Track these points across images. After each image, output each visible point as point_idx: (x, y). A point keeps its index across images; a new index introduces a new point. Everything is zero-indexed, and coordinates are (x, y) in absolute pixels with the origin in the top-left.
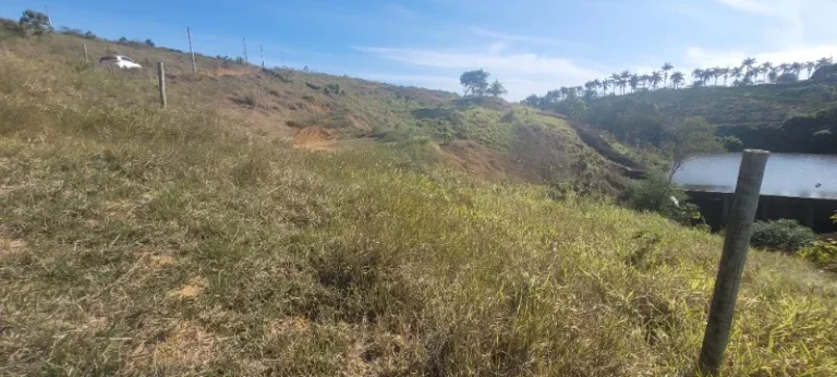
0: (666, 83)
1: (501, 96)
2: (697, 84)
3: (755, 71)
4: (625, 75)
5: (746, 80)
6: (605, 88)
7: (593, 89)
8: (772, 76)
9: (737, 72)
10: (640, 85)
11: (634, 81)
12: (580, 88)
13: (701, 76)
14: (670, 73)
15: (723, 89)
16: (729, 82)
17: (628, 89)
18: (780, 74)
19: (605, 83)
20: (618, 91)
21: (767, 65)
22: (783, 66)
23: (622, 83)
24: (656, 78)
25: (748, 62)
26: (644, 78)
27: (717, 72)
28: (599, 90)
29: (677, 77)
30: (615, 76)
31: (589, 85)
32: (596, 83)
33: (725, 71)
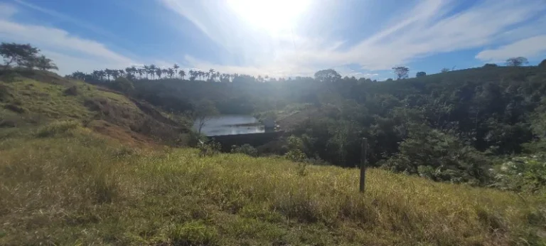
0: (176, 75)
2: (192, 79)
3: (214, 76)
4: (153, 67)
5: (212, 78)
6: (141, 74)
7: (132, 74)
8: (221, 78)
9: (208, 74)
10: (163, 76)
11: (159, 72)
12: (122, 72)
13: (193, 74)
14: (179, 70)
15: (204, 82)
17: (156, 77)
18: (223, 78)
19: (140, 71)
20: (150, 77)
21: (218, 73)
22: (224, 75)
23: (152, 72)
24: (171, 72)
26: (165, 71)
27: (201, 73)
28: (137, 75)
29: (182, 73)
30: (145, 67)
31: (128, 70)
32: (133, 69)
33: (203, 74)
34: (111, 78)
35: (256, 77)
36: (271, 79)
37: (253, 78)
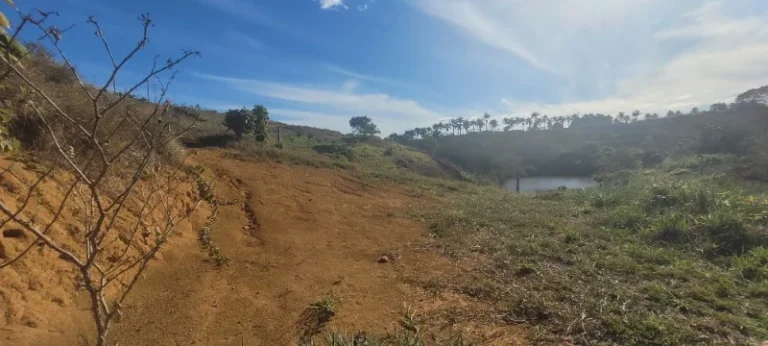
0: (487, 127)
1: (377, 135)
2: (507, 129)
3: (538, 121)
4: (460, 120)
5: (535, 125)
6: (447, 130)
7: (439, 130)
8: (549, 123)
9: (529, 121)
10: (476, 129)
11: (467, 125)
12: (429, 129)
13: (509, 123)
14: (489, 120)
16: (525, 127)
17: (464, 132)
18: (553, 123)
19: (447, 126)
20: (456, 132)
21: (545, 117)
22: (554, 118)
23: (459, 126)
24: (480, 123)
25: (534, 115)
26: (473, 123)
27: (519, 120)
28: (443, 131)
29: (494, 123)
30: (452, 121)
31: (436, 126)
32: (440, 125)
33: (523, 120)
34: (420, 137)
35: (614, 116)
36: (648, 115)
37: (609, 117)
